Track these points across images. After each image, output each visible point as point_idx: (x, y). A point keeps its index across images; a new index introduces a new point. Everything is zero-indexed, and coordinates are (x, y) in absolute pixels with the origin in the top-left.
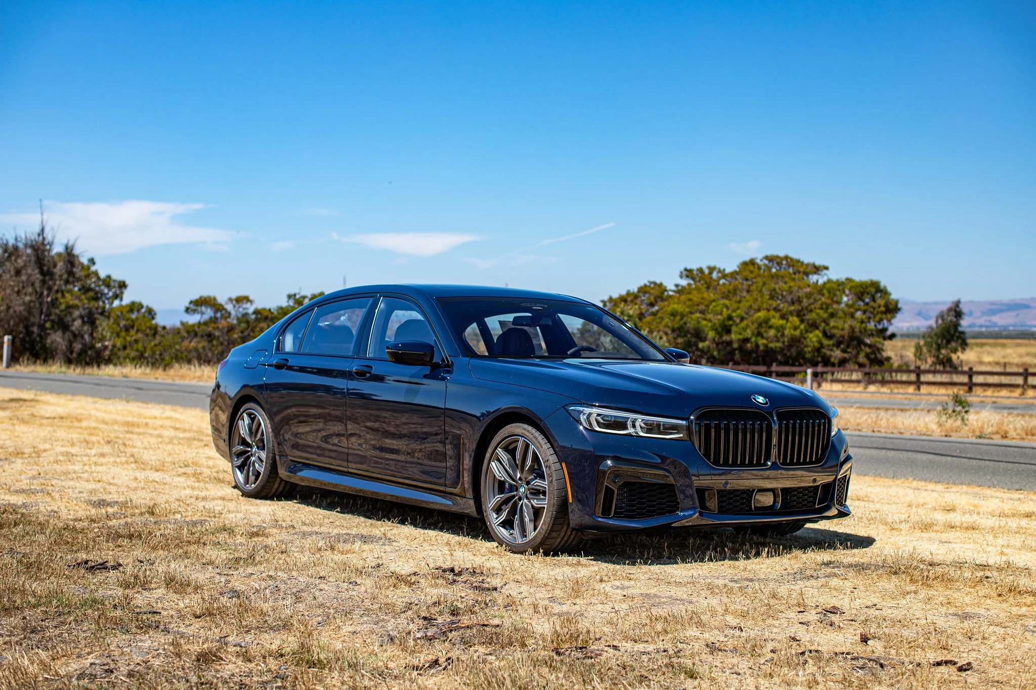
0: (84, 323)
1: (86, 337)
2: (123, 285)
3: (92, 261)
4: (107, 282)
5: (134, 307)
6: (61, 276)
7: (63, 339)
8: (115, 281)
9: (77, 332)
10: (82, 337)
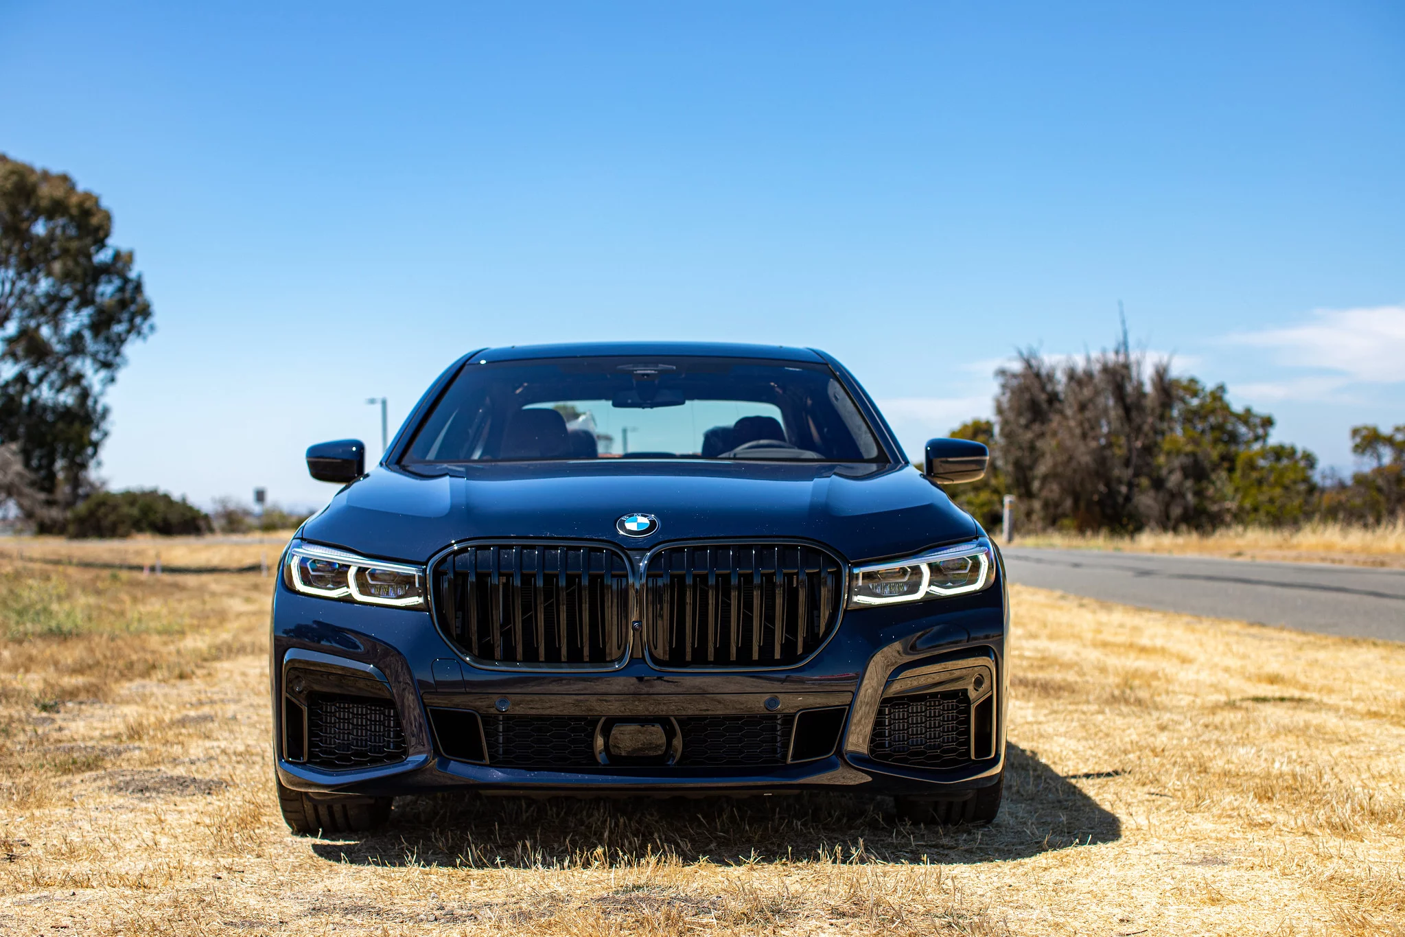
0: (1186, 476)
1: (1190, 497)
2: (1268, 422)
3: (1222, 388)
4: (1246, 417)
5: (1279, 453)
6: (1153, 410)
7: (1155, 499)
8: (1256, 416)
9: (1174, 491)
10: (1183, 496)
